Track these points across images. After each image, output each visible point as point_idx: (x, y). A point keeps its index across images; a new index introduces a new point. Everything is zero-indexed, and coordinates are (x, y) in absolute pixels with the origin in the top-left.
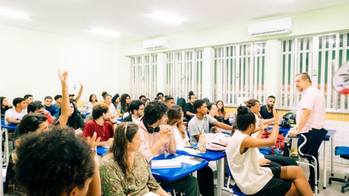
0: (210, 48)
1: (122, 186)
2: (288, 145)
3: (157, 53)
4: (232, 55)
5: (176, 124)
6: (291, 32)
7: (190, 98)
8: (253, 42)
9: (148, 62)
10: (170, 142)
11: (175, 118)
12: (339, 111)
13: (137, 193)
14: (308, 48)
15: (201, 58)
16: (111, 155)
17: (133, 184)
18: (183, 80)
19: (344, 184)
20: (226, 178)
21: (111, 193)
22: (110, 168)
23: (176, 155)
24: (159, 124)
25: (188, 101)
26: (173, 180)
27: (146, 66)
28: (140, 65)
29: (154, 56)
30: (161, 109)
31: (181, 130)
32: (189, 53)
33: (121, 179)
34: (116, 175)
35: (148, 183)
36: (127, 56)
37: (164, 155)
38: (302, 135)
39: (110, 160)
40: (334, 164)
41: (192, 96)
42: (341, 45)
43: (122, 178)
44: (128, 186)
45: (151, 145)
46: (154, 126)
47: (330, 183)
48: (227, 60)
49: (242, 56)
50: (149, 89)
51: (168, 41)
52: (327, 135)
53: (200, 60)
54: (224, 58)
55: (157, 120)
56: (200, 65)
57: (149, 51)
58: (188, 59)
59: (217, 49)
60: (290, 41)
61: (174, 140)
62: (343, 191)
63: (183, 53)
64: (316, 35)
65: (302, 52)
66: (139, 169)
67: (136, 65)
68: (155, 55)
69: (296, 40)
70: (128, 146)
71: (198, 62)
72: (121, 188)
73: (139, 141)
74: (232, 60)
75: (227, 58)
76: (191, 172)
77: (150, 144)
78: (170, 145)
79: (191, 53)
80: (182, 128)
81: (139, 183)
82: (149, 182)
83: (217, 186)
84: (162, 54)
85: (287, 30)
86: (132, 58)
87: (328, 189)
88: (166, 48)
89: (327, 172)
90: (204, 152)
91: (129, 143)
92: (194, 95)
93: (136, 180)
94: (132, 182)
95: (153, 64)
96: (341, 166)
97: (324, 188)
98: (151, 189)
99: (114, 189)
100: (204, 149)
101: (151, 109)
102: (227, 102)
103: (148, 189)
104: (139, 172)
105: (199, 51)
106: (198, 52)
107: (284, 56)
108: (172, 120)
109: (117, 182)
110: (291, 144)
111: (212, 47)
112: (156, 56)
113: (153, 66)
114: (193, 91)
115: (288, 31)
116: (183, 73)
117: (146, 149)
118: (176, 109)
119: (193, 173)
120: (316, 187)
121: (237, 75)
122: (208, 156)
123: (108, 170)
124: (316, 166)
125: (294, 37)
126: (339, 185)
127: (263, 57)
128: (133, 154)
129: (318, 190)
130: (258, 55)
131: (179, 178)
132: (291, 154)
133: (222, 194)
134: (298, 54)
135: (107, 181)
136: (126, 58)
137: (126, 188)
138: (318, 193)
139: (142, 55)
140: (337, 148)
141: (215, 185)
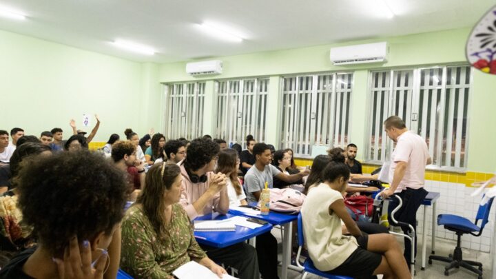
0: (278, 78)
1: (153, 251)
2: (378, 209)
3: (206, 80)
4: (307, 89)
5: (229, 174)
6: (385, 62)
7: (248, 144)
8: (336, 72)
9: (193, 93)
10: (221, 197)
11: (227, 165)
12: (443, 168)
13: (174, 262)
14: (406, 84)
15: (266, 90)
16: (140, 206)
17: (168, 249)
18: (240, 120)
19: (448, 264)
20: (294, 253)
21: (137, 259)
22: (137, 224)
23: (228, 215)
24: (207, 170)
25: (245, 148)
26: (224, 246)
27: (189, 98)
28: (181, 96)
29: (200, 84)
30: (211, 148)
31: (236, 183)
32: (249, 82)
33: (151, 240)
34: (145, 235)
35: (188, 250)
36: (164, 83)
37: (211, 214)
38: (397, 196)
39: (137, 212)
40: (436, 238)
41: (251, 142)
42: (448, 83)
43: (154, 239)
44: (161, 251)
45: (194, 200)
46: (200, 173)
47: (430, 263)
48: (301, 95)
49: (321, 91)
50: (191, 130)
51: (222, 65)
52: (427, 197)
53: (263, 93)
54: (296, 92)
55: (204, 164)
56: (263, 101)
57: (194, 76)
58: (248, 91)
59: (288, 80)
60: (384, 74)
61: (226, 195)
62: (447, 274)
63: (242, 83)
64: (417, 68)
65: (398, 89)
66: (178, 229)
67: (176, 95)
68: (202, 83)
69: (392, 72)
70: (165, 194)
71: (261, 96)
72: (152, 253)
73: (179, 188)
74: (306, 95)
75: (301, 92)
76: (248, 238)
77: (192, 199)
78: (220, 201)
79: (252, 83)
80: (237, 180)
81: (176, 247)
82: (191, 248)
83: (281, 263)
84: (212, 82)
85: (381, 58)
86: (170, 85)
87: (427, 271)
88: (218, 74)
89: (427, 248)
90: (267, 213)
91: (166, 190)
92: (254, 140)
93: (173, 243)
94: (168, 246)
95: (199, 95)
96: (445, 242)
97: (423, 269)
98: (192, 258)
99: (141, 253)
100: (267, 209)
101: (196, 148)
102: (298, 152)
103: (189, 258)
104: (178, 233)
105: (264, 80)
106: (261, 83)
107: (376, 93)
108: (224, 167)
109: (146, 244)
110: (381, 209)
111: (281, 76)
112: (204, 84)
113: (200, 98)
114: (252, 134)
115: (382, 60)
116: (240, 110)
117: (187, 204)
118: (230, 154)
119: (250, 240)
120: (413, 266)
121: (313, 116)
122: (273, 218)
123: (135, 227)
124: (414, 238)
125: (389, 69)
126: (442, 266)
127: (349, 94)
128: (170, 207)
129: (415, 272)
130: (343, 90)
131: (232, 244)
132: (381, 222)
133: (288, 274)
134: (393, 91)
135: (133, 242)
136: (162, 85)
137: (159, 253)
138: (415, 275)
139: (185, 82)
140: (440, 216)
141: (279, 262)
